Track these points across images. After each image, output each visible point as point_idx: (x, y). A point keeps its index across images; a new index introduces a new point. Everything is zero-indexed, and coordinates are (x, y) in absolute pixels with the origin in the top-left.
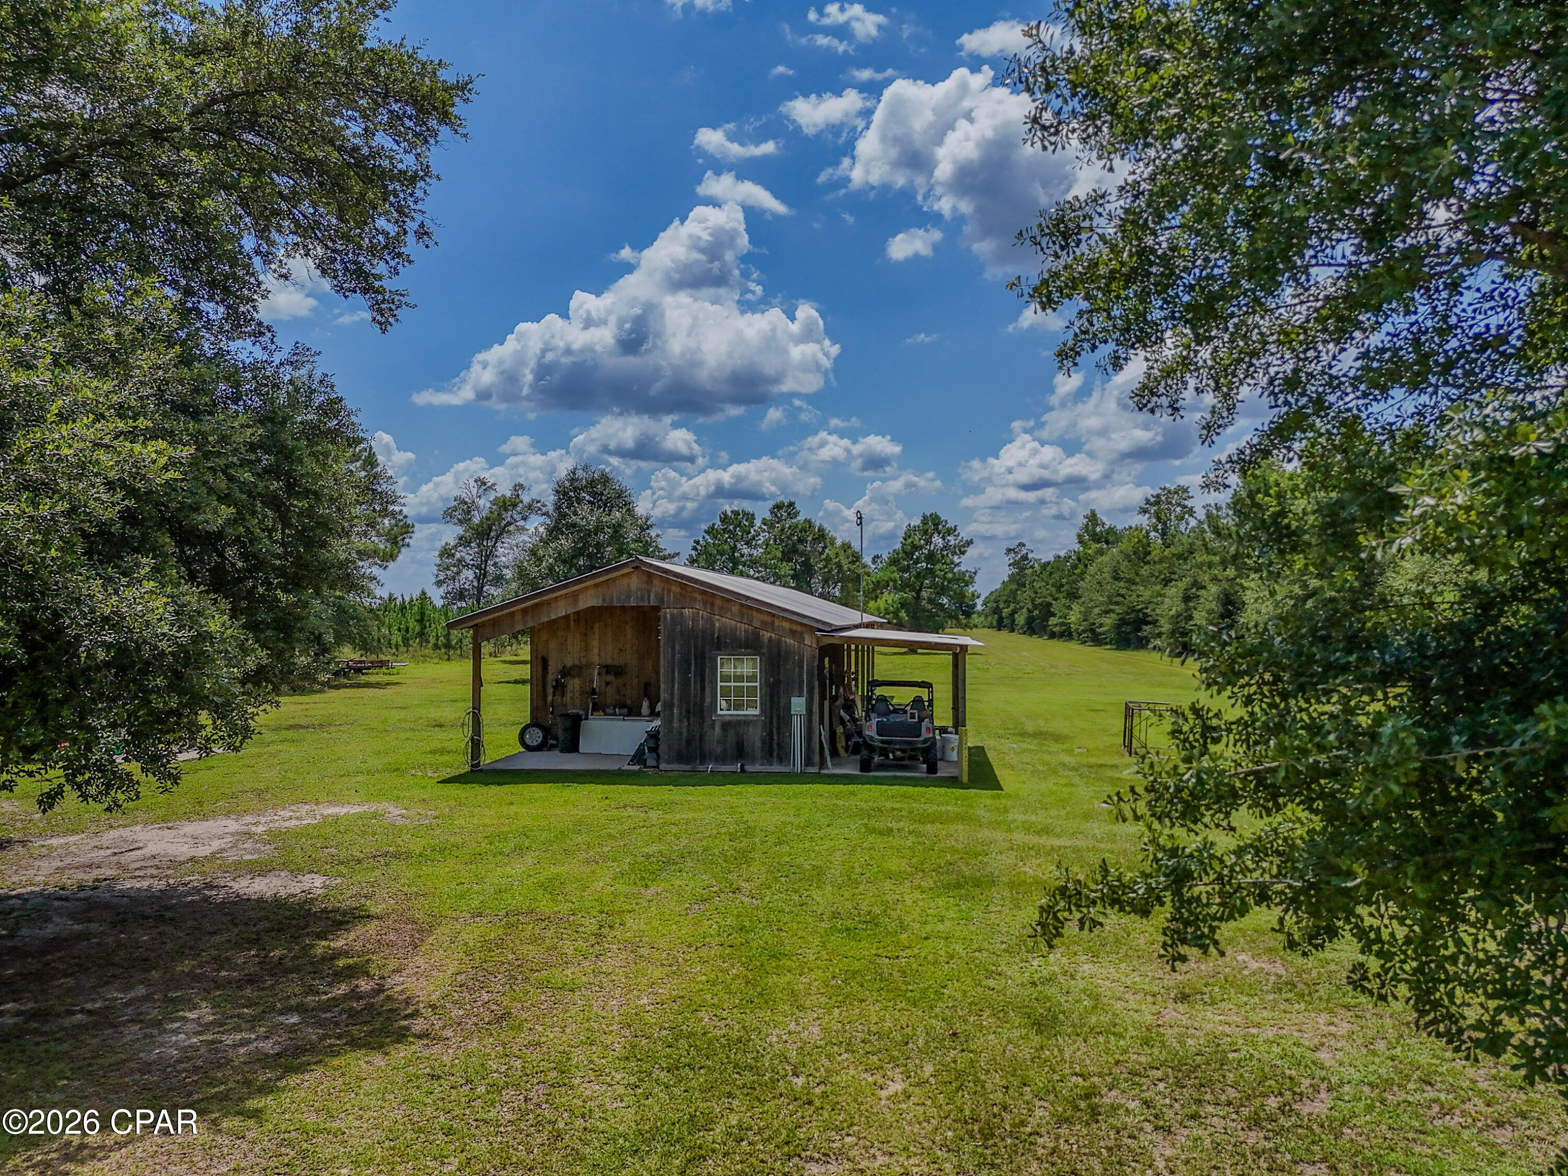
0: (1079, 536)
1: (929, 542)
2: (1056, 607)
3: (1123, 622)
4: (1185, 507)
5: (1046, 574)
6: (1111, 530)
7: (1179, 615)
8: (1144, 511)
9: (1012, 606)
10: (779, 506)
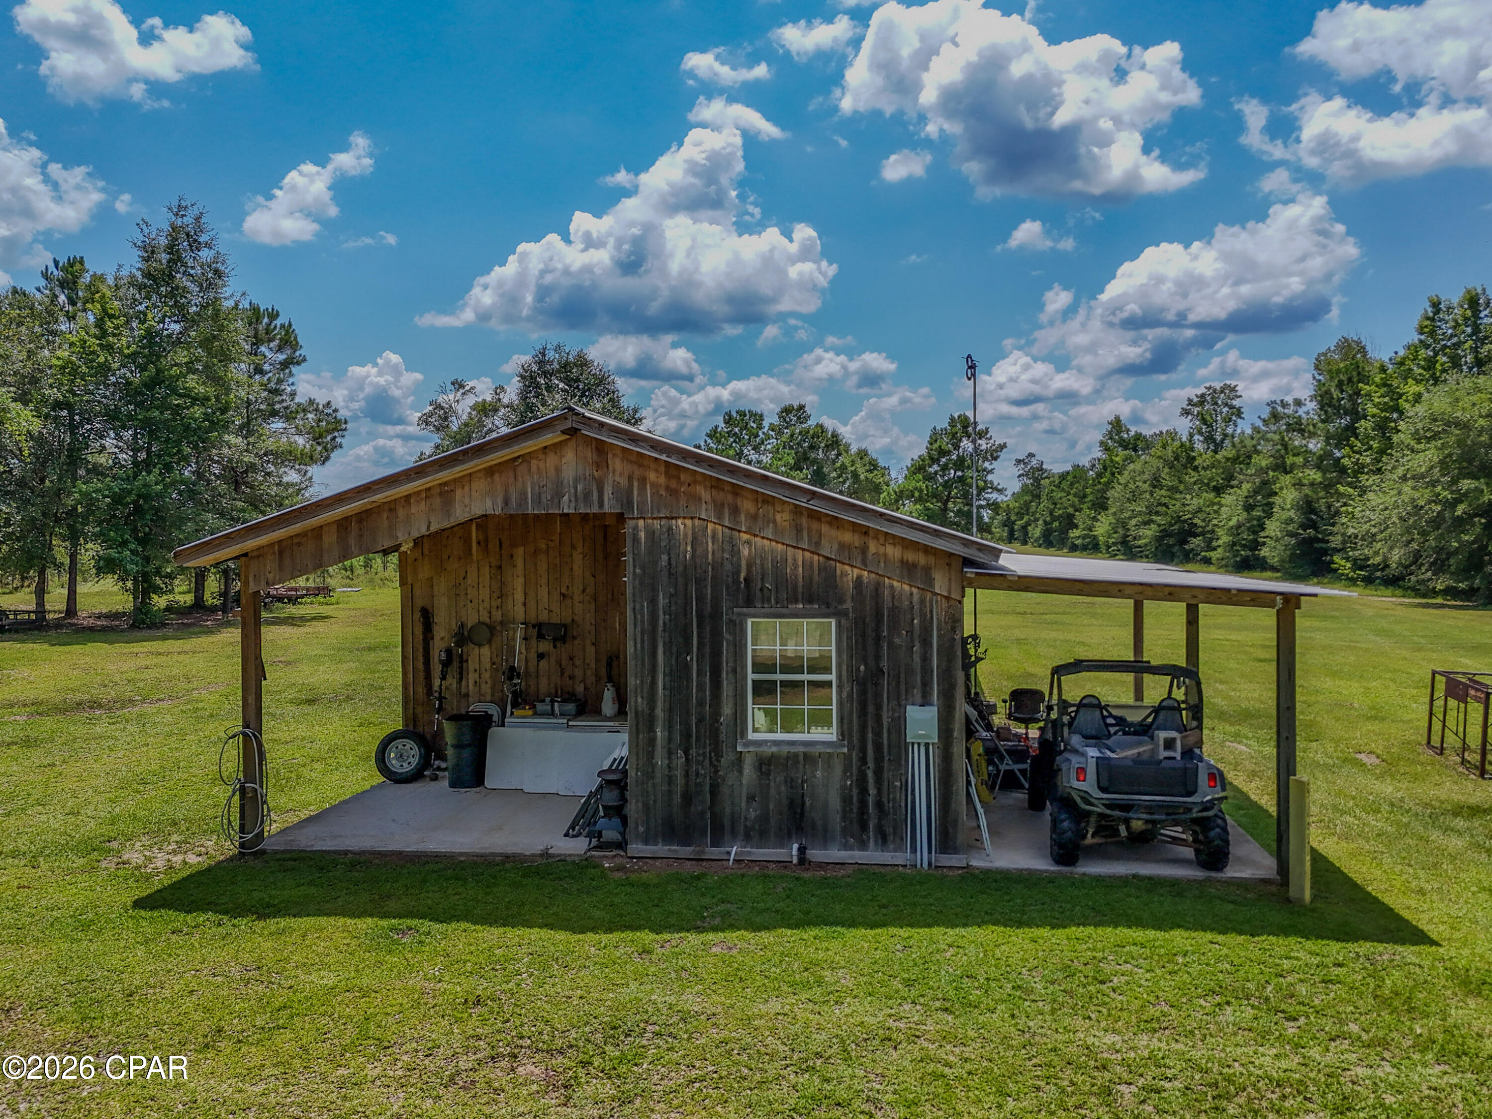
0: (1102, 443)
1: (957, 447)
2: (1079, 518)
3: (1164, 534)
4: (1232, 407)
5: (1065, 485)
6: (1138, 436)
7: (1239, 526)
8: (1186, 413)
9: (1026, 518)
10: (787, 410)
